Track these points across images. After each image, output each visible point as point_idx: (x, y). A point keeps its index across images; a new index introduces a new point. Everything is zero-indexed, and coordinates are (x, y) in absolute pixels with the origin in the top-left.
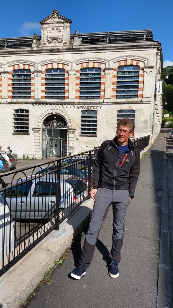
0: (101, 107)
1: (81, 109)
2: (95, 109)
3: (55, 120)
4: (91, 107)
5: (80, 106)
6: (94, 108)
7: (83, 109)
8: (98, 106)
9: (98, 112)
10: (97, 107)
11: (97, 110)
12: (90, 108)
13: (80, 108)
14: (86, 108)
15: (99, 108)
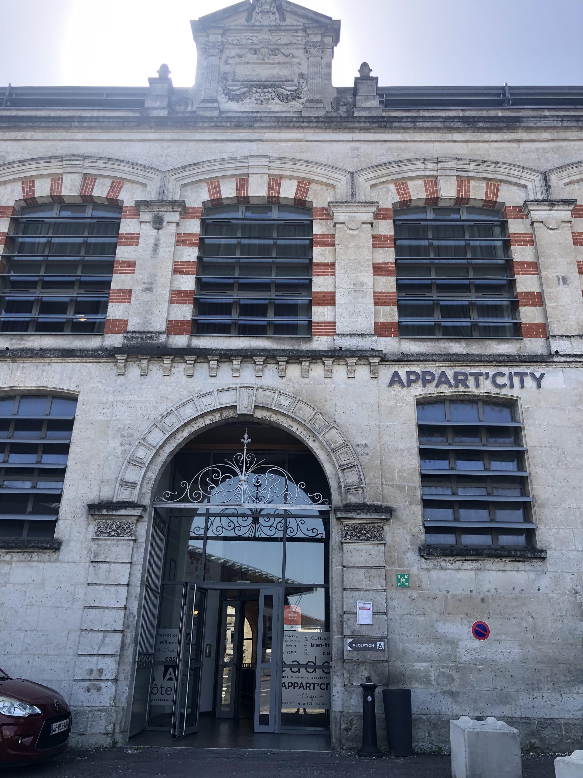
0: (538, 381)
1: (418, 390)
2: (506, 392)
3: (245, 457)
4: (477, 375)
5: (409, 374)
6: (500, 381)
7: (431, 390)
8: (521, 376)
9: (522, 405)
10: (516, 380)
11: (515, 392)
12: (471, 381)
13: (410, 382)
14: (443, 379)
15: (529, 382)
